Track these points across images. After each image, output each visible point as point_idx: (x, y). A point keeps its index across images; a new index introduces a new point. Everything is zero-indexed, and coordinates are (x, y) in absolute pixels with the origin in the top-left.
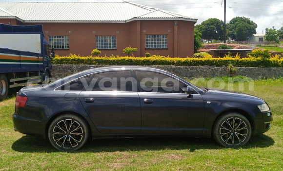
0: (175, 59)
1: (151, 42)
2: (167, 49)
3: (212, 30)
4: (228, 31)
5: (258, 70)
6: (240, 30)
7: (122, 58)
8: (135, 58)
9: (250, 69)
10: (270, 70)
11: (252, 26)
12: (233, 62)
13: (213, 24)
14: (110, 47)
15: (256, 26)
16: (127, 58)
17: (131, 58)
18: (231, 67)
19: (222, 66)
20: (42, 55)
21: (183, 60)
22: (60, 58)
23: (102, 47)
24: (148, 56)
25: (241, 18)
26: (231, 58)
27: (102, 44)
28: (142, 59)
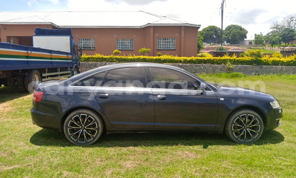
0: (182, 58)
1: (162, 44)
2: (175, 50)
3: (211, 36)
4: (224, 36)
5: (252, 67)
6: (234, 35)
7: (138, 57)
8: (149, 57)
9: (245, 67)
10: (262, 67)
11: (244, 32)
12: (230, 60)
13: (212, 30)
14: (128, 48)
15: (247, 32)
16: (142, 57)
17: (145, 57)
18: (229, 65)
19: (221, 64)
20: (71, 54)
21: (189, 59)
22: (87, 57)
23: (122, 48)
24: (159, 55)
25: (235, 26)
26: (229, 58)
27: (122, 45)
28: (155, 58)
